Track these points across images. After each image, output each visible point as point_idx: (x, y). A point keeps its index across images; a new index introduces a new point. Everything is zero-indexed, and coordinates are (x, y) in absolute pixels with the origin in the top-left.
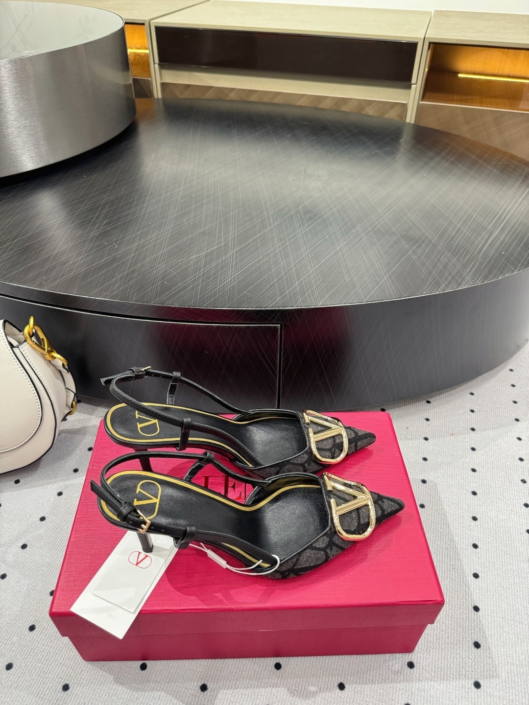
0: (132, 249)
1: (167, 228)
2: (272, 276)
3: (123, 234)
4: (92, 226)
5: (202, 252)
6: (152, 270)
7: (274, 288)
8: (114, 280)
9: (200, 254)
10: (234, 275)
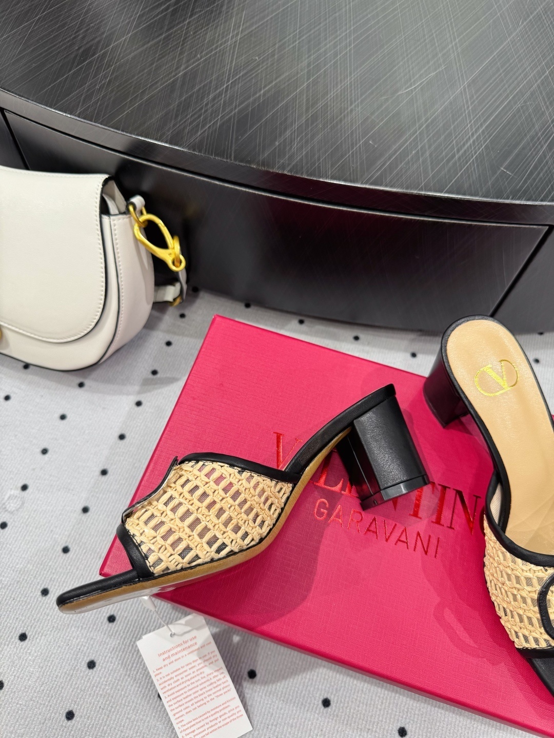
0: (302, 70)
1: (346, 30)
2: (539, 139)
3: (280, 41)
4: (226, 22)
5: (414, 84)
6: (344, 116)
7: (547, 162)
8: (288, 133)
9: (411, 86)
10: (476, 131)
